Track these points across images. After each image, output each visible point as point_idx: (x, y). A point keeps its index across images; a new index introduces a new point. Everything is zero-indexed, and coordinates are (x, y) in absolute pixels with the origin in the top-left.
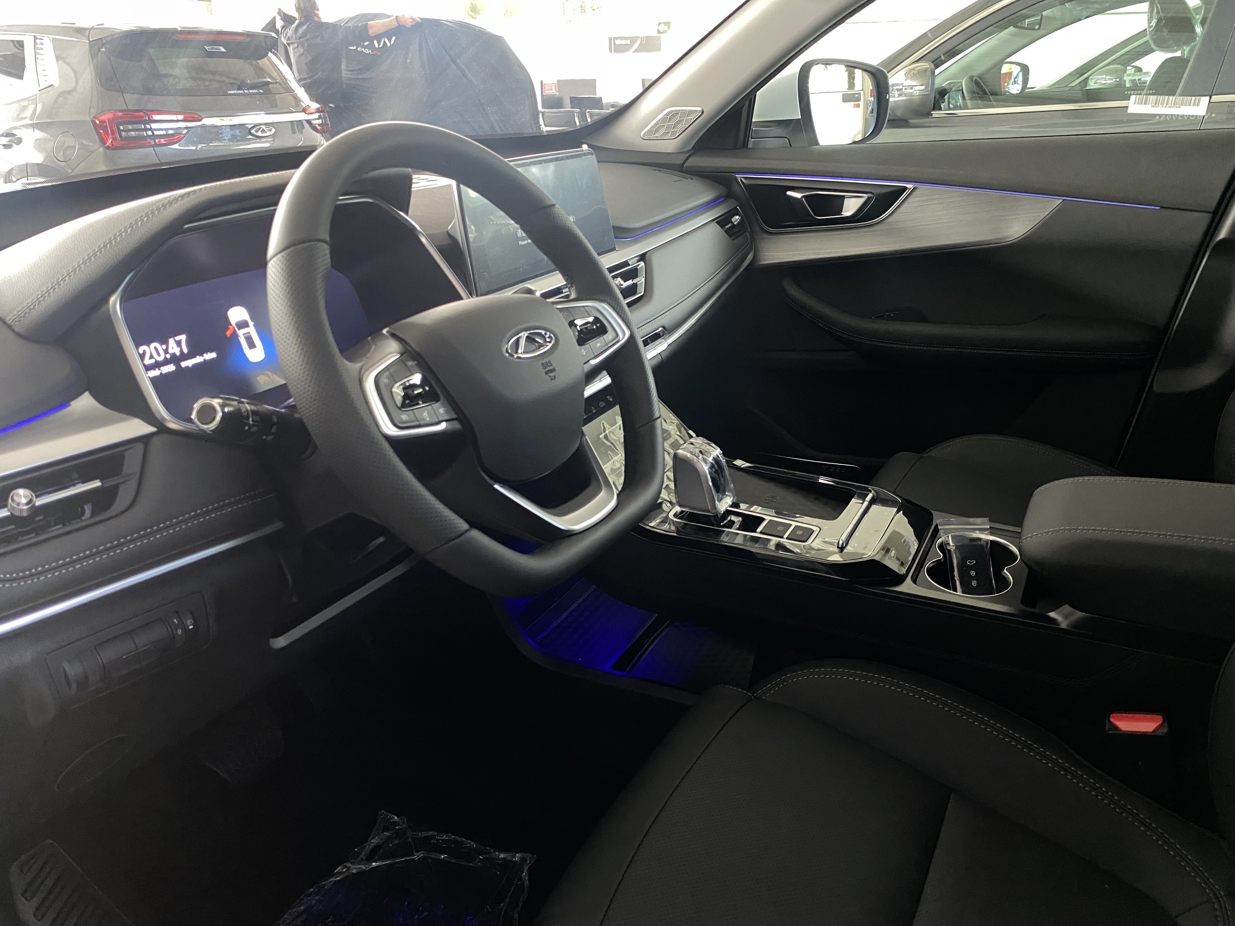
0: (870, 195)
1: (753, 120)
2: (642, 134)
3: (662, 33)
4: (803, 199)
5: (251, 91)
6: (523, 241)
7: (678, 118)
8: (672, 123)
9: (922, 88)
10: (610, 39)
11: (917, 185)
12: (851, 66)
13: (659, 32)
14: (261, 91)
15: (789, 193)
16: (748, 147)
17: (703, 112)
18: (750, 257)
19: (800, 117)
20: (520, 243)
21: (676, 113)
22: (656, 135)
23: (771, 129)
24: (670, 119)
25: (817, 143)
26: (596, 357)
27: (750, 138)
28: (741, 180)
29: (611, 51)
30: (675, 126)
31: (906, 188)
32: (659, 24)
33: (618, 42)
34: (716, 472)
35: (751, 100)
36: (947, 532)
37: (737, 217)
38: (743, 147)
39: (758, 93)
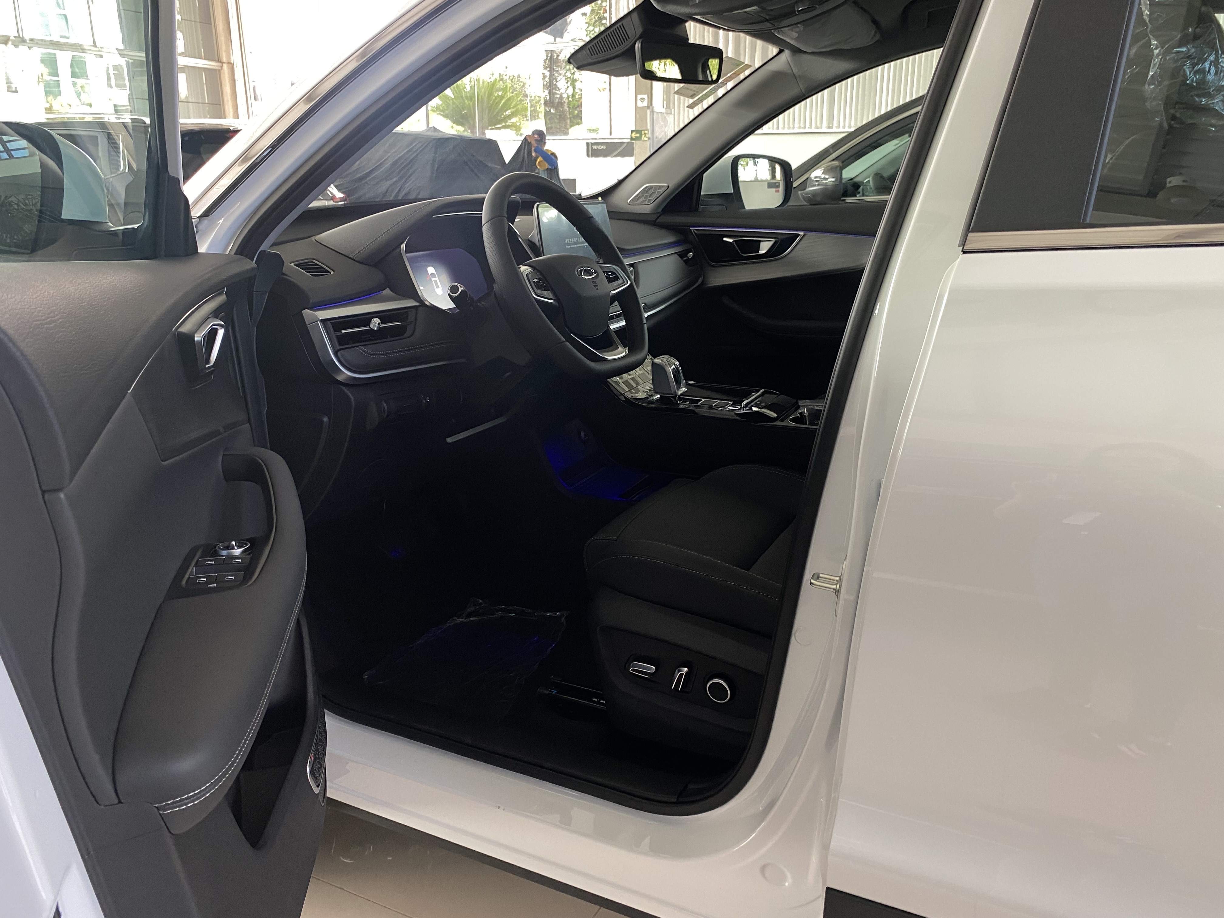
0: (776, 239)
1: (702, 194)
2: (628, 201)
4: (734, 243)
6: (568, 246)
7: (652, 191)
8: (648, 194)
9: (833, 180)
10: (589, 145)
11: (807, 233)
12: (773, 161)
15: (725, 239)
16: (699, 210)
17: (668, 187)
18: (700, 280)
19: (733, 192)
20: (567, 247)
21: (650, 188)
22: (638, 202)
23: (713, 199)
24: (647, 191)
25: (744, 208)
26: (614, 290)
27: (700, 206)
28: (694, 232)
29: (588, 155)
30: (651, 195)
31: (799, 235)
33: (595, 147)
34: (676, 372)
35: (700, 179)
36: (804, 406)
37: (691, 254)
38: (695, 211)
39: (705, 175)
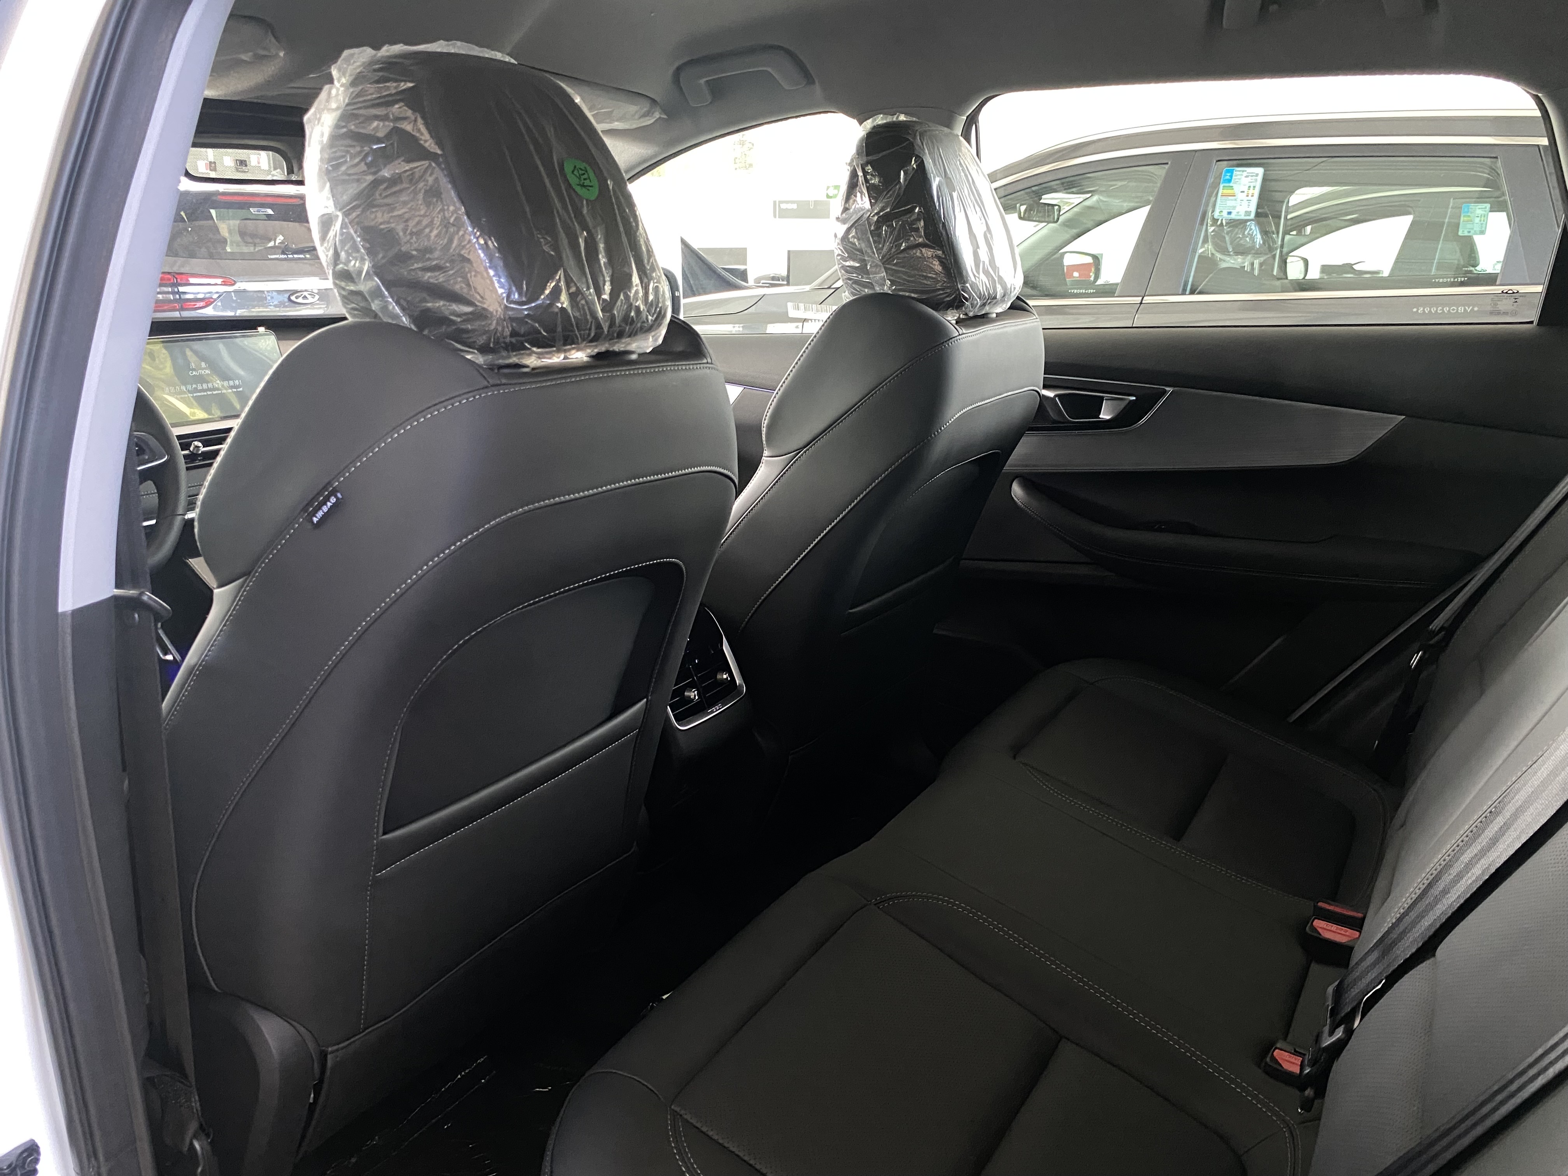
3: (831, 197)
5: (296, 256)
10: (775, 202)
13: (828, 196)
14: (308, 256)
29: (775, 216)
32: (828, 188)
33: (783, 206)
